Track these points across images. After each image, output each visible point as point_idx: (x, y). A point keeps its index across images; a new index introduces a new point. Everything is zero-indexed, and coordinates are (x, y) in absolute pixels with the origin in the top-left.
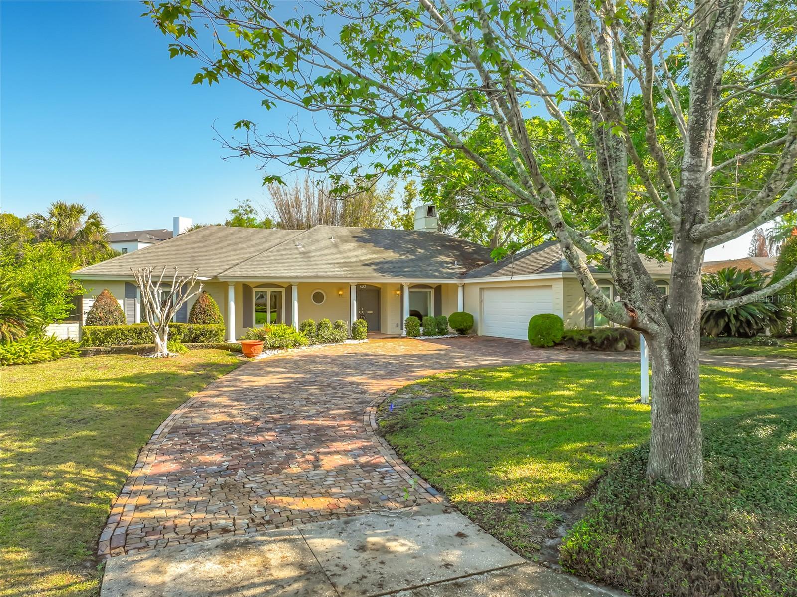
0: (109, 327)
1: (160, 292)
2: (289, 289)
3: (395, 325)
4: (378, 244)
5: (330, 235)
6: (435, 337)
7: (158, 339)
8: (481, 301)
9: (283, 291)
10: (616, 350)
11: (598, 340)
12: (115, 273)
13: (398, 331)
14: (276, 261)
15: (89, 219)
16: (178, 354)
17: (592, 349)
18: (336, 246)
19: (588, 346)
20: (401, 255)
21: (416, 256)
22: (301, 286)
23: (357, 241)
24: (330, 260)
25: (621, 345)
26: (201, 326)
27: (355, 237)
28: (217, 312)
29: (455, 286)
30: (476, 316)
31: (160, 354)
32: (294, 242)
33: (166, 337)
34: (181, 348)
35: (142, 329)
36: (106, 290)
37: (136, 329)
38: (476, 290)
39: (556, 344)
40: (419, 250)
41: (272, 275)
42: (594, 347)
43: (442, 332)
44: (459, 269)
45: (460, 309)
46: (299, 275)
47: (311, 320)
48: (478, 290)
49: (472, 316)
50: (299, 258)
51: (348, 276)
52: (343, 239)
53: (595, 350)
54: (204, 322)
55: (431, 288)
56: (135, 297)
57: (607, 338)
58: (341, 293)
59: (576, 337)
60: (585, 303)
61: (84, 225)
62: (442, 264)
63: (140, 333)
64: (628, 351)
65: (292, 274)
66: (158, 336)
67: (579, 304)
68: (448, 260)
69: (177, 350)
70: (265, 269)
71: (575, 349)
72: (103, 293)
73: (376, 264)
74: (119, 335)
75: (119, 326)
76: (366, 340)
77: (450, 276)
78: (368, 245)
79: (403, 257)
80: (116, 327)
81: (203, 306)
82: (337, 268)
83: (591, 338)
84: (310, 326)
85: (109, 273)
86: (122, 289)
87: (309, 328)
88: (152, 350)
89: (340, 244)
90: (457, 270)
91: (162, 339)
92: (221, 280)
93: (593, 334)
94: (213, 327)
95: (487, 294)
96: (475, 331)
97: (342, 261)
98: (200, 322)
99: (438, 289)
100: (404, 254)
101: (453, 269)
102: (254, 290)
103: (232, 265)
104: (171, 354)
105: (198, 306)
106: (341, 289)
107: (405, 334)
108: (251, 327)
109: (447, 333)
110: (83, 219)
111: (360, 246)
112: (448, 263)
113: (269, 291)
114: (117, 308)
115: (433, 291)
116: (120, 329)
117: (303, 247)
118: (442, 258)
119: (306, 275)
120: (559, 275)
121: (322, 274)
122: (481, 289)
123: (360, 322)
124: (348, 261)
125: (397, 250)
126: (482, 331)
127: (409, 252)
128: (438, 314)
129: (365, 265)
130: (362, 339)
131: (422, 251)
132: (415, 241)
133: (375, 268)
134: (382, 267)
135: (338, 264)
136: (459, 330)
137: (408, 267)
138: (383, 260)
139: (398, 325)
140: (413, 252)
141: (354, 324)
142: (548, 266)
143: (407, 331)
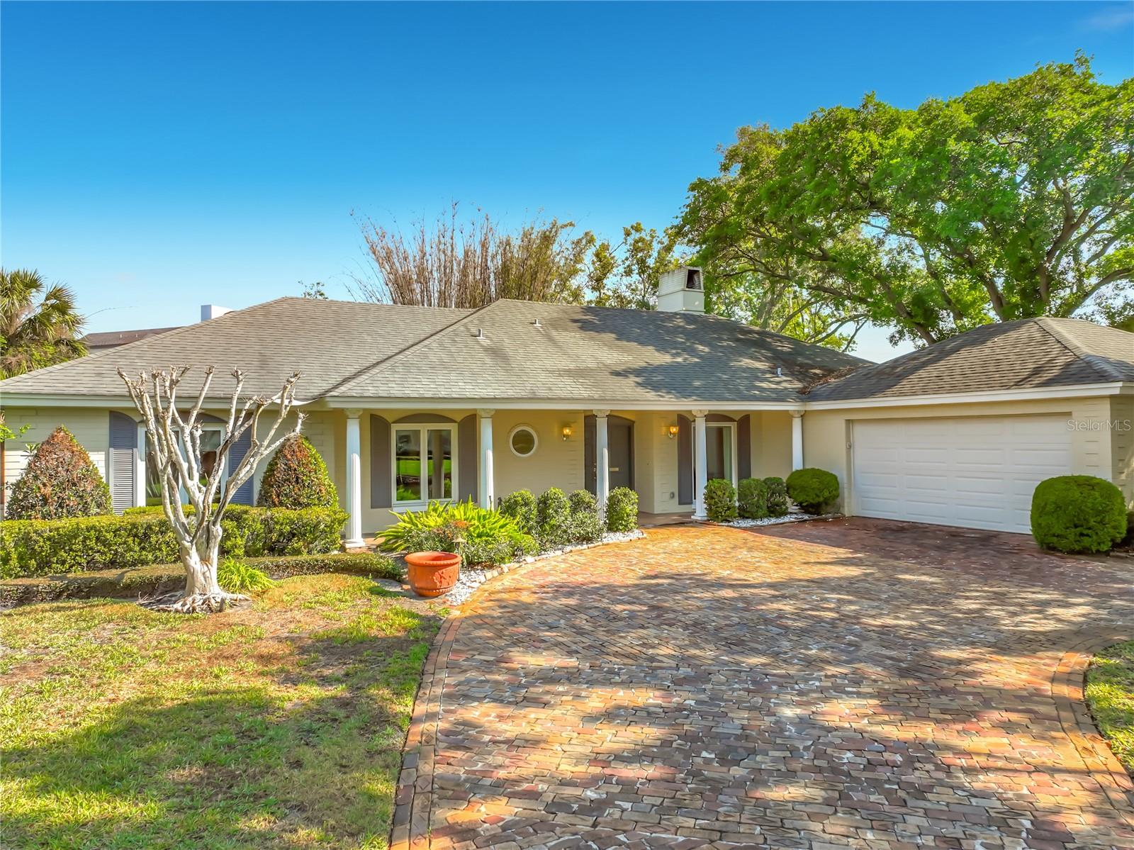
0: (66, 523)
1: (198, 433)
2: (469, 424)
3: (667, 496)
4: (622, 335)
5: (530, 318)
6: (766, 522)
7: (194, 559)
8: (850, 447)
9: (453, 429)
12: (85, 391)
13: (674, 507)
14: (443, 365)
15: (47, 299)
16: (247, 595)
18: (551, 339)
20: (674, 355)
21: (701, 357)
22: (500, 418)
23: (581, 328)
24: (548, 364)
26: (292, 514)
27: (574, 321)
28: (325, 477)
29: (787, 417)
30: (842, 476)
31: (199, 599)
32: (468, 330)
33: (214, 553)
34: (252, 577)
35: (149, 527)
36: (60, 430)
37: (134, 526)
38: (839, 424)
39: (1118, 546)
40: (701, 347)
41: (443, 394)
43: (775, 510)
44: (793, 385)
45: (797, 465)
46: (498, 394)
47: (527, 493)
48: (843, 424)
49: (836, 478)
50: (488, 360)
51: (596, 396)
52: (555, 324)
54: (297, 503)
55: (731, 420)
56: (133, 445)
58: (567, 431)
61: (39, 311)
62: (754, 374)
63: (146, 536)
65: (484, 393)
66: (193, 552)
68: (758, 365)
69: (243, 586)
70: (425, 381)
72: (53, 437)
73: (637, 372)
74: (92, 543)
75: (94, 521)
76: (636, 534)
77: (780, 396)
78: (603, 335)
79: (680, 360)
80: (84, 522)
81: (294, 465)
82: (568, 381)
84: (526, 504)
85: (71, 391)
86: (102, 429)
87: (524, 509)
88: (180, 585)
89: (554, 333)
90: (785, 385)
91: (205, 559)
92: (333, 405)
94: (318, 514)
95: (858, 430)
96: (839, 508)
97: (572, 366)
98: (288, 502)
99: (744, 422)
100: (678, 355)
102: (395, 428)
103: (347, 374)
104: (228, 596)
105: (281, 466)
106: (567, 425)
107: (700, 509)
108: (389, 506)
109: (785, 513)
110: (37, 299)
111: (592, 339)
112: (764, 372)
113: (424, 429)
114: (90, 473)
115: (734, 426)
116: (93, 527)
117: (487, 337)
118: (746, 362)
119: (511, 393)
121: (542, 393)
122: (848, 421)
123: (625, 495)
124: (583, 366)
125: (662, 346)
126: (851, 507)
127: (684, 350)
128: (744, 472)
129: (617, 374)
130: (630, 530)
131: (707, 350)
132: (684, 331)
133: (638, 380)
134: (649, 378)
135: (569, 373)
136: (812, 505)
137: (698, 379)
138: (645, 364)
139: (673, 496)
140: (693, 352)
141: (610, 499)
142: (1056, 372)
143: (709, 510)
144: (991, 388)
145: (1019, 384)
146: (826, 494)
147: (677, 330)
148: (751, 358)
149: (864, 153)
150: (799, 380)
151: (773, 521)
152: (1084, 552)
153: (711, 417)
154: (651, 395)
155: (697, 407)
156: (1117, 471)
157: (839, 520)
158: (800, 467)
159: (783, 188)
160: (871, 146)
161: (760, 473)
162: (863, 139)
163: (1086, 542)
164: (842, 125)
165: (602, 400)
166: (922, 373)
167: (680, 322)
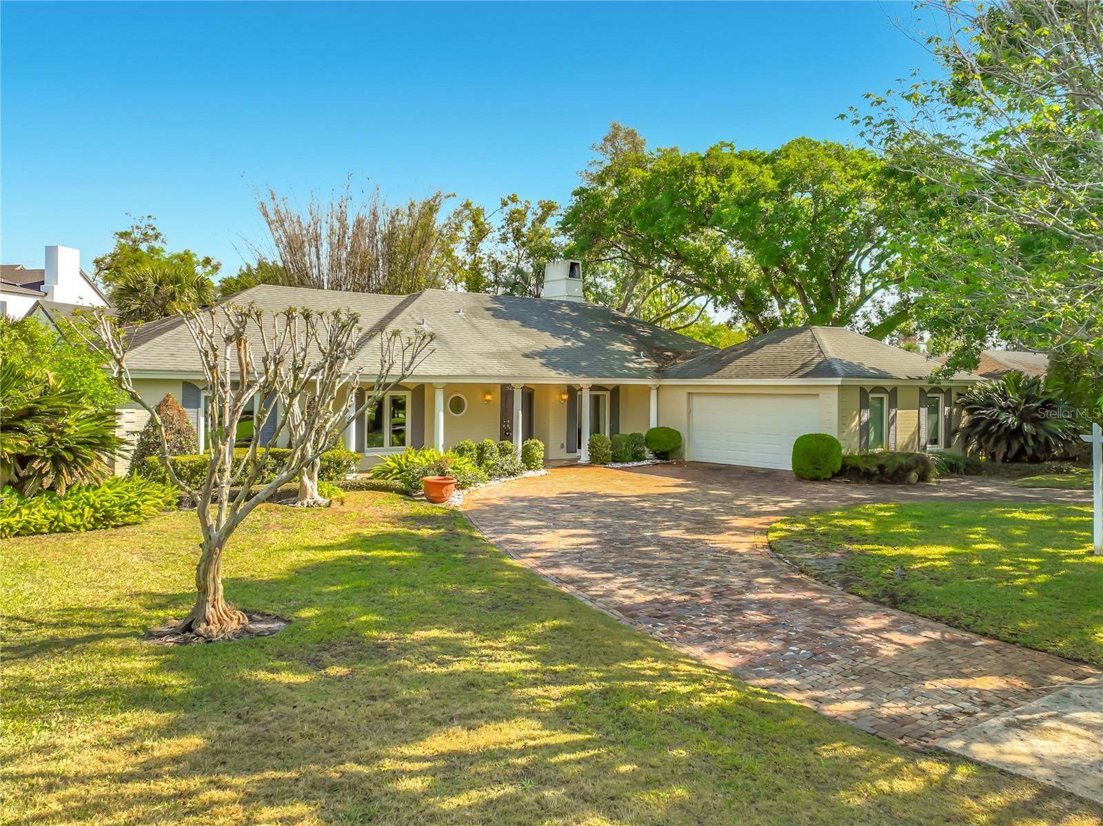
2: (418, 393)
3: (559, 445)
4: (525, 322)
5: (454, 307)
6: (631, 464)
8: (690, 412)
9: (408, 394)
10: (909, 483)
11: (889, 470)
13: (564, 455)
17: (881, 482)
18: (474, 326)
19: (876, 477)
20: (565, 340)
21: (584, 341)
22: (448, 388)
23: (494, 316)
25: (914, 476)
27: (488, 309)
29: (647, 389)
30: (684, 433)
32: (413, 318)
33: (316, 474)
38: (681, 396)
39: (835, 475)
40: (584, 333)
42: (884, 479)
43: (637, 457)
44: (650, 365)
45: (653, 424)
47: (470, 443)
48: (685, 396)
49: (679, 433)
51: (512, 374)
52: (475, 313)
53: (884, 482)
55: (607, 390)
57: (901, 467)
58: (488, 397)
59: (863, 466)
60: (860, 418)
62: (624, 356)
64: (921, 483)
66: (306, 473)
67: (853, 419)
68: (627, 348)
71: (858, 482)
72: (166, 401)
73: (541, 354)
76: (543, 472)
77: (642, 374)
78: (511, 322)
79: (569, 344)
82: (494, 362)
83: (881, 467)
84: (470, 450)
86: (178, 394)
87: (469, 453)
89: (475, 320)
90: (646, 365)
93: (882, 462)
95: (697, 401)
96: (681, 455)
97: (495, 350)
99: (615, 391)
100: (567, 339)
101: (641, 363)
102: (367, 394)
106: (489, 393)
107: (584, 455)
109: (644, 459)
111: (503, 325)
112: (631, 354)
113: (389, 396)
114: (190, 426)
115: (608, 394)
117: (429, 325)
118: (618, 346)
119: (458, 372)
120: (838, 381)
121: (480, 372)
122: (689, 394)
123: (536, 444)
124: (502, 349)
125: (556, 332)
126: (690, 455)
127: (572, 335)
128: (615, 429)
129: (526, 356)
130: (539, 469)
131: (588, 335)
132: (571, 319)
133: (542, 361)
134: (550, 358)
135: (492, 355)
136: (663, 453)
137: (585, 360)
138: (545, 348)
139: (562, 446)
140: (577, 336)
141: (523, 448)
142: (812, 368)
143: (591, 456)
144: (775, 376)
145: (790, 375)
146: (672, 445)
147: (565, 317)
148: (621, 342)
149: (707, 193)
150: (656, 361)
151: (636, 464)
152: (816, 479)
153: (594, 388)
154: (553, 373)
155: (584, 382)
156: (841, 431)
157: (681, 463)
158: (655, 426)
159: (648, 210)
160: (712, 187)
161: (626, 430)
162: (706, 182)
163: (818, 473)
164: (692, 169)
165: (520, 377)
166: (737, 362)
167: (566, 310)
